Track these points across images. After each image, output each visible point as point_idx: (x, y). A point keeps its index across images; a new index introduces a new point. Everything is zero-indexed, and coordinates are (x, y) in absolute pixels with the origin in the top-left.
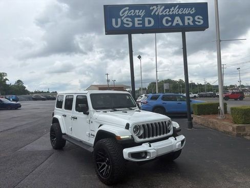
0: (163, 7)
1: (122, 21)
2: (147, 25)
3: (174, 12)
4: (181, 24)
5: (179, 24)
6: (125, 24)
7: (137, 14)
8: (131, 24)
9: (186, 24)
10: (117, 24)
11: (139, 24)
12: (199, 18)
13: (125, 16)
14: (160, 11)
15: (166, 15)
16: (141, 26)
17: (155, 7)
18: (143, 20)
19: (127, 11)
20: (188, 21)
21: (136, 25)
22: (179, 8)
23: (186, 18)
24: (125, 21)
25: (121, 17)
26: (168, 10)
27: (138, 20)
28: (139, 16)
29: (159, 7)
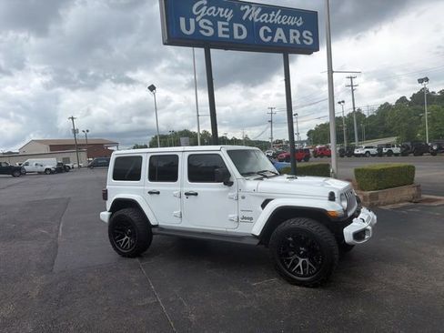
0: (260, 10)
1: (197, 24)
2: (236, 36)
3: (275, 20)
4: (285, 41)
5: (282, 40)
6: (202, 29)
7: (221, 16)
8: (212, 32)
9: (292, 42)
10: (188, 28)
11: (224, 33)
12: (307, 35)
13: (202, 15)
14: (254, 15)
15: (264, 24)
16: (228, 36)
17: (247, 7)
18: (231, 27)
19: (205, 7)
20: (294, 37)
21: (220, 35)
22: (282, 14)
23: (292, 31)
24: (201, 24)
25: (195, 17)
26: (266, 15)
27: (223, 26)
28: (224, 19)
29: (253, 8)
